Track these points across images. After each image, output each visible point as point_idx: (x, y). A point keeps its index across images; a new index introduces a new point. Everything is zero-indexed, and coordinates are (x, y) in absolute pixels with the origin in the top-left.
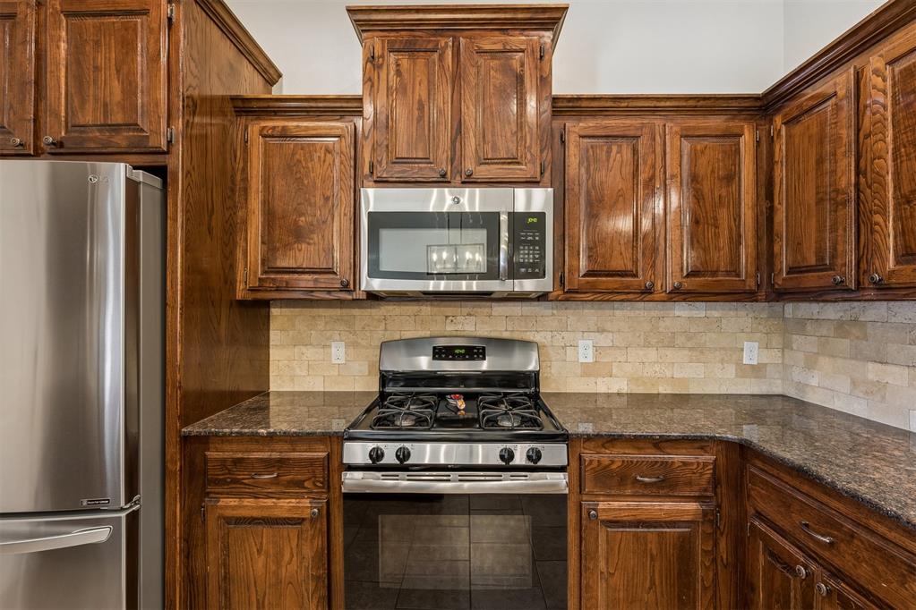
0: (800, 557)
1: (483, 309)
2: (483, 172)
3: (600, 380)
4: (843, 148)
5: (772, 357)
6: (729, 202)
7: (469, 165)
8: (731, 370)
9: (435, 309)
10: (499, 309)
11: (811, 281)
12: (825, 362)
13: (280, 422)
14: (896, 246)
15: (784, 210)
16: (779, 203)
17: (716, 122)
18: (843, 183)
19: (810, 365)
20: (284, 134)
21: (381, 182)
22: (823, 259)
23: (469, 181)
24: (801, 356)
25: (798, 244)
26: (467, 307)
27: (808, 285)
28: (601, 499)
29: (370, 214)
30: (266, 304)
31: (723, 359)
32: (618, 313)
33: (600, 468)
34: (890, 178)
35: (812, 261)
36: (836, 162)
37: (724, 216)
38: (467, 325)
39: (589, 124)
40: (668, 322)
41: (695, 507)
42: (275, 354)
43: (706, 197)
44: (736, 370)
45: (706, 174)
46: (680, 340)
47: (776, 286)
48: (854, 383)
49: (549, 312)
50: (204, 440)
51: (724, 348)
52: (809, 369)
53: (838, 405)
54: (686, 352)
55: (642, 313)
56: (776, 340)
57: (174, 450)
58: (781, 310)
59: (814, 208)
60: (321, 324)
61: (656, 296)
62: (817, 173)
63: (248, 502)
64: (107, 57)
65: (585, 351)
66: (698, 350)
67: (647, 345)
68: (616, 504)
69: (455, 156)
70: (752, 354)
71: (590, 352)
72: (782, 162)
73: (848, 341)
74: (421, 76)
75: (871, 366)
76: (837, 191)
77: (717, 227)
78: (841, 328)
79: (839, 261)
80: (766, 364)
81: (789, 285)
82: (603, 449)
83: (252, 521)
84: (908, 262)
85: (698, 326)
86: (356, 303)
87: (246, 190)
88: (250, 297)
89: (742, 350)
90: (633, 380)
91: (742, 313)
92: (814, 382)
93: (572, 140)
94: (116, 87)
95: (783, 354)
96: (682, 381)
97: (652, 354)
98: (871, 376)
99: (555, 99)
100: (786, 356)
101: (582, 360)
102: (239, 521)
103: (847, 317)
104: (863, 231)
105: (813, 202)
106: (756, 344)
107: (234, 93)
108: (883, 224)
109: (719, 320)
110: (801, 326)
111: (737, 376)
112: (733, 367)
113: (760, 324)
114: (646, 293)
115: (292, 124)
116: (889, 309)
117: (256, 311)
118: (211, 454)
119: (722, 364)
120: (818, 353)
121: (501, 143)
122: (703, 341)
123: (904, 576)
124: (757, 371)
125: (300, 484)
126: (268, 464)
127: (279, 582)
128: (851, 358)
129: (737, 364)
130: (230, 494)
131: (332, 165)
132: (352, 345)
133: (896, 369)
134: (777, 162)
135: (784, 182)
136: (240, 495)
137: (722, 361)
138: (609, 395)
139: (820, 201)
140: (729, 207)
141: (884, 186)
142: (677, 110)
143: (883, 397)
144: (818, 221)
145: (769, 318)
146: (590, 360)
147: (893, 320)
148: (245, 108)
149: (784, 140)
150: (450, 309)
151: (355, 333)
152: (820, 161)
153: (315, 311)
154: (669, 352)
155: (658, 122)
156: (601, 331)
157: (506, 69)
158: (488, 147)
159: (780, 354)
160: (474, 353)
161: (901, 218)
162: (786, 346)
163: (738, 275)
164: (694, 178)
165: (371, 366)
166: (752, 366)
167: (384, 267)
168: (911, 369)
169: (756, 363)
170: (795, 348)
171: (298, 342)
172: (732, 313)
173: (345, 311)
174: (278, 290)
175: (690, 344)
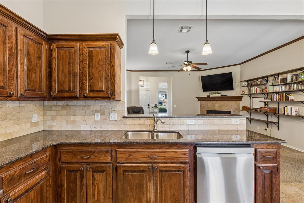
0: (79, 166)
4: (76, 62)
5: (41, 119)
6: (39, 66)
8: (28, 125)
11: (66, 94)
12: (59, 118)
14: (89, 88)
15: (56, 73)
16: (55, 71)
18: (76, 71)
19: (54, 119)
22: (70, 89)
24: (50, 117)
25: (62, 84)
27: (65, 96)
28: (9, 192)
31: (26, 122)
33: (10, 177)
34: (87, 73)
35: (67, 89)
36: (74, 65)
37: (38, 70)
41: (45, 172)
43: (32, 62)
44: (30, 125)
45: (32, 54)
47: (53, 96)
48: (67, 122)
51: (26, 118)
52: (53, 120)
53: (63, 129)
54: (12, 121)
56: (41, 112)
58: (43, 103)
59: (68, 75)
62: (68, 66)
66: (17, 120)
68: (18, 189)
70: (35, 119)
72: (56, 59)
73: (66, 111)
75: (72, 116)
76: (74, 72)
77: (36, 74)
78: (63, 108)
79: (75, 90)
80: (39, 121)
81: (59, 96)
82: (10, 168)
84: (91, 92)
85: (17, 110)
89: (32, 117)
91: (32, 104)
92: (55, 124)
95: (43, 117)
98: (72, 119)
100: (45, 118)
103: (65, 105)
104: (80, 83)
105: (67, 73)
106: (36, 115)
108: (86, 82)
110: (50, 108)
111: (30, 127)
112: (29, 124)
113: (37, 108)
116: (76, 102)
119: (26, 124)
120: (56, 115)
122: (18, 116)
123: (105, 154)
128: (67, 115)
129: (30, 123)
133: (77, 116)
134: (54, 58)
135: (56, 65)
139: (69, 74)
140: (39, 67)
141: (86, 74)
143: (75, 124)
144: (69, 79)
145: (39, 106)
147: (77, 105)
149: (56, 52)
152: (69, 63)
154: (5, 122)
159: (42, 117)
161: (90, 82)
162: (45, 114)
163: (41, 92)
164: (29, 54)
166: (35, 123)
168: (81, 116)
169: (36, 121)
170: (48, 114)
172: (29, 105)
175: (13, 118)
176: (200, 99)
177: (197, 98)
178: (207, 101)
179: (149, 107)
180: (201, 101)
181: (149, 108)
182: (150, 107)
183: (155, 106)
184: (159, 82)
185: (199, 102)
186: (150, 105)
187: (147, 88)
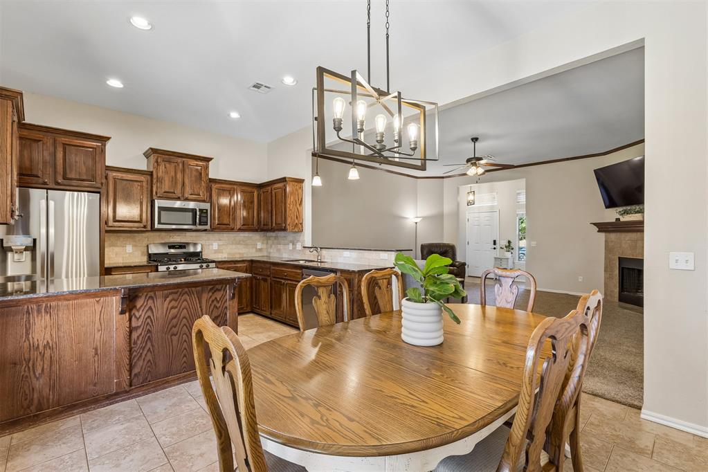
1: (183, 234)
2: (191, 197)
3: (219, 254)
5: (264, 246)
7: (186, 195)
10: (188, 234)
17: (249, 189)
20: (121, 179)
21: (161, 198)
23: (187, 199)
26: (178, 233)
27: (267, 228)
29: (159, 207)
31: (252, 247)
32: (225, 235)
38: (177, 238)
39: (218, 186)
40: (238, 237)
46: (241, 242)
47: (262, 228)
49: (204, 235)
51: (252, 245)
52: (272, 249)
55: (232, 235)
56: (265, 242)
58: (266, 234)
60: (122, 239)
61: (235, 230)
64: (80, 159)
65: (215, 246)
66: (246, 245)
67: (232, 244)
69: (182, 192)
70: (259, 246)
71: (217, 246)
74: (175, 169)
80: (263, 248)
85: (246, 239)
87: (107, 195)
89: (257, 245)
90: (229, 254)
91: (257, 235)
93: (213, 190)
94: (84, 168)
95: (267, 245)
96: (243, 254)
97: (234, 246)
99: (210, 179)
101: (214, 249)
106: (260, 243)
109: (251, 237)
112: (255, 250)
113: (261, 238)
114: (232, 230)
115: (125, 175)
119: (252, 249)
120: (273, 244)
121: (195, 190)
122: (247, 243)
124: (261, 250)
129: (256, 248)
132: (134, 246)
142: (240, 185)
145: (264, 236)
146: (217, 249)
148: (109, 169)
150: (172, 234)
151: (135, 241)
153: (119, 234)
154: (239, 246)
155: (235, 187)
156: (220, 240)
157: (197, 171)
158: (192, 191)
160: (182, 247)
162: (267, 243)
163: (254, 225)
165: (143, 252)
166: (259, 249)
167: (162, 222)
170: (269, 244)
171: (112, 245)
172: (254, 235)
173: (132, 234)
176: (603, 227)
177: (595, 224)
178: (618, 234)
179: (495, 246)
180: (608, 234)
181: (495, 248)
182: (498, 246)
183: (508, 244)
184: (518, 192)
185: (602, 235)
186: (497, 242)
187: (492, 207)
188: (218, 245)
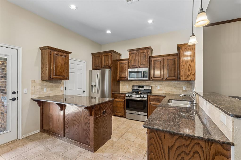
2: (141, 66)
3: (161, 91)
5: (188, 89)
7: (140, 66)
8: (181, 91)
9: (139, 82)
13: (121, 92)
20: (121, 63)
21: (131, 68)
26: (143, 81)
29: (129, 72)
30: (120, 81)
33: (151, 99)
39: (155, 59)
40: (171, 83)
42: (121, 87)
43: (170, 67)
45: (170, 64)
46: (173, 86)
49: (153, 82)
50: (114, 94)
51: (180, 87)
54: (174, 88)
56: (189, 86)
57: (112, 94)
61: (164, 80)
63: (118, 100)
64: (107, 59)
65: (158, 87)
66: (176, 87)
67: (168, 87)
69: (138, 65)
70: (184, 88)
74: (135, 56)
77: (172, 71)
82: (152, 97)
83: (118, 101)
85: (176, 84)
86: (128, 81)
87: (118, 69)
88: (118, 80)
90: (166, 92)
93: (152, 61)
94: (107, 62)
96: (173, 92)
97: (168, 88)
99: (150, 56)
101: (158, 88)
102: (117, 101)
107: (117, 59)
109: (179, 83)
112: (181, 90)
113: (186, 84)
115: (122, 62)
117: (119, 82)
118: (115, 95)
121: (143, 63)
124: (186, 91)
125: (122, 98)
126: (119, 96)
127: (120, 107)
130: (116, 99)
131: (126, 66)
132: (129, 86)
136: (117, 99)
137: (180, 89)
138: (162, 93)
142: (166, 56)
145: (188, 83)
146: (159, 88)
148: (118, 60)
154: (171, 88)
155: (164, 58)
157: (144, 54)
158: (142, 63)
160: (143, 87)
165: (131, 88)
169: (185, 90)
171: (123, 85)
172: (181, 82)
174: (121, 79)
175: (174, 87)
188: (160, 87)
